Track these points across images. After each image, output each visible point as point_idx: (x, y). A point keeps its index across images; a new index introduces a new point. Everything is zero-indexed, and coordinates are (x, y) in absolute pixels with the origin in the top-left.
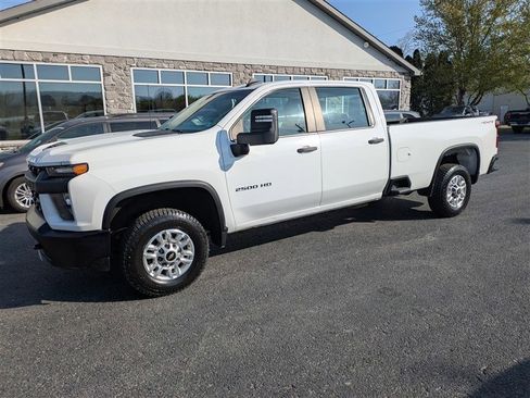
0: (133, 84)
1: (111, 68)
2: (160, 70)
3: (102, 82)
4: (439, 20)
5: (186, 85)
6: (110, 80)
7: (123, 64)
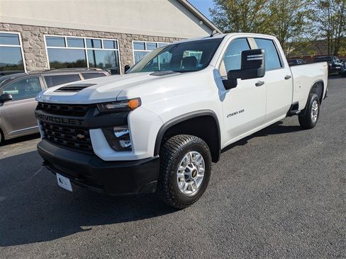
0: (46, 47)
1: (27, 35)
2: (66, 37)
3: (21, 46)
4: (224, 11)
5: (86, 48)
6: (27, 45)
7: (37, 32)
